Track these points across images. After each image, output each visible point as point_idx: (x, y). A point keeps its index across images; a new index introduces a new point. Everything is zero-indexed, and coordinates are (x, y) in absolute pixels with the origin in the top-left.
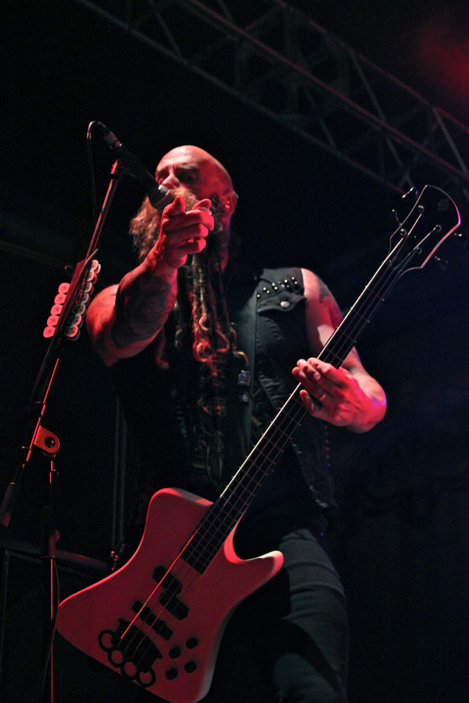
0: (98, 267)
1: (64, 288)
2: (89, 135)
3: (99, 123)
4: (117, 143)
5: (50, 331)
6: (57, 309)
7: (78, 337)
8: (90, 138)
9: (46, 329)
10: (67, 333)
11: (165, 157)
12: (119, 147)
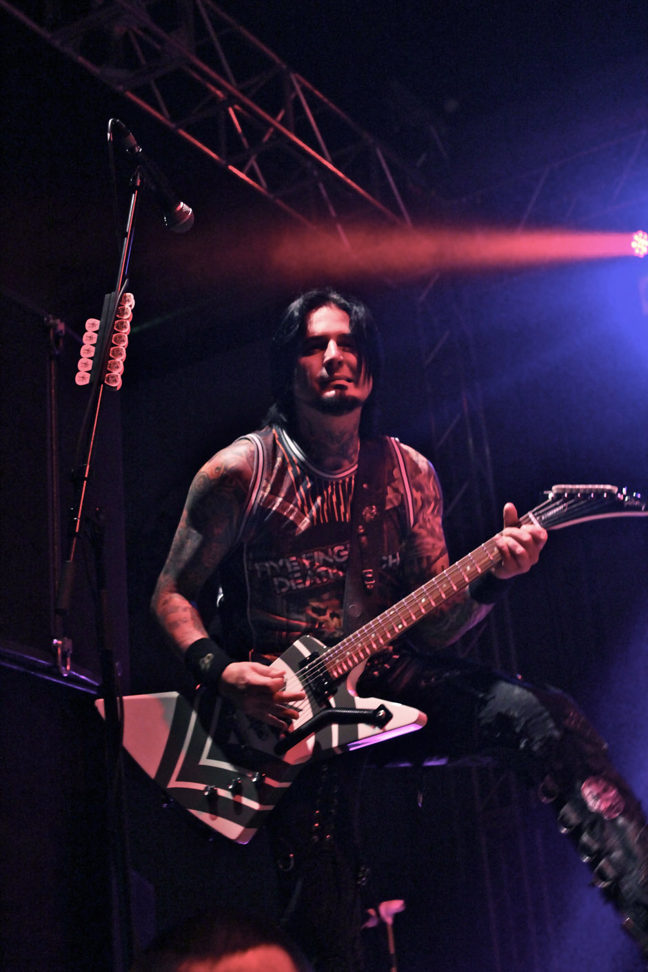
1: (92, 325)
3: (118, 120)
6: (88, 350)
9: (78, 375)
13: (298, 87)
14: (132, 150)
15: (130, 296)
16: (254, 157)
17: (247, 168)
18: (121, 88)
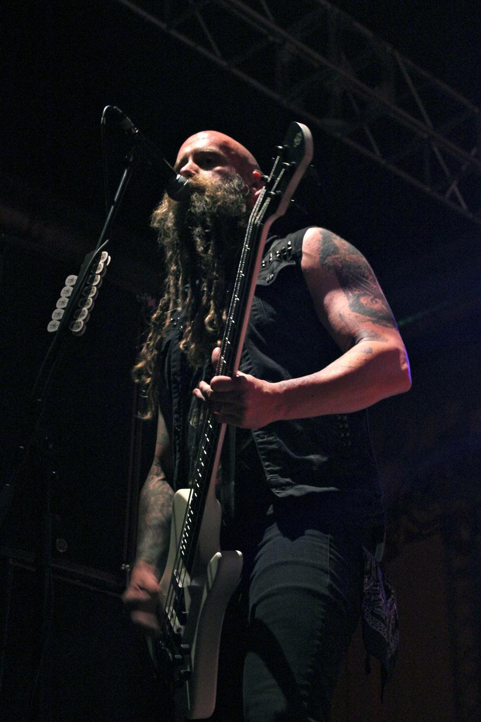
0: (108, 258)
1: (71, 280)
2: (103, 120)
3: (115, 107)
4: (133, 129)
5: (54, 325)
6: (63, 301)
7: (83, 332)
8: (105, 123)
9: (51, 323)
10: (72, 327)
11: (185, 143)
12: (135, 133)
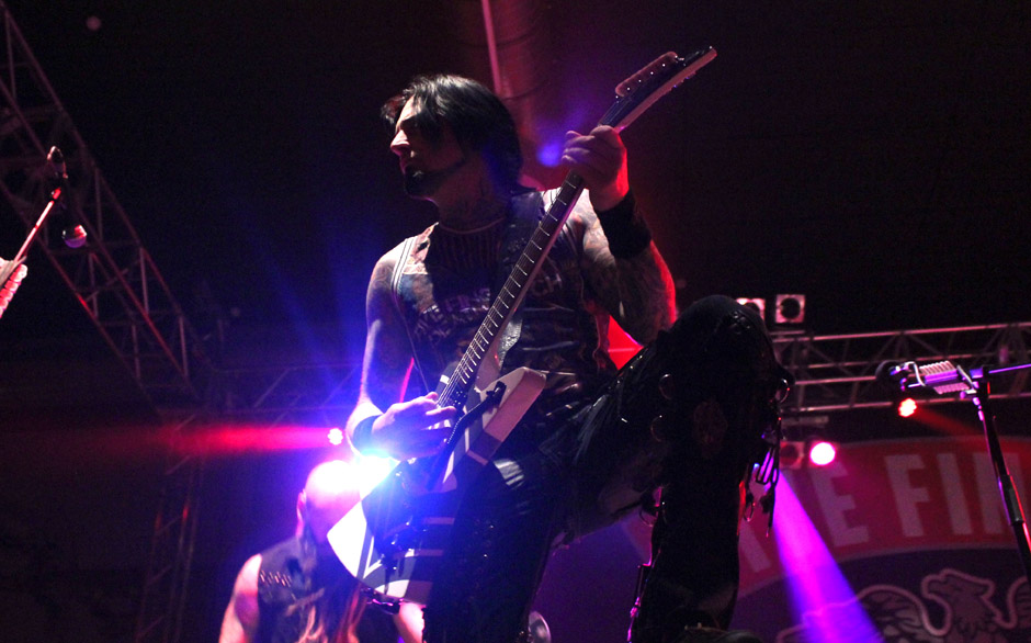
13: (142, 259)
14: (61, 174)
15: (24, 269)
16: (96, 293)
17: (88, 299)
18: (22, 213)
